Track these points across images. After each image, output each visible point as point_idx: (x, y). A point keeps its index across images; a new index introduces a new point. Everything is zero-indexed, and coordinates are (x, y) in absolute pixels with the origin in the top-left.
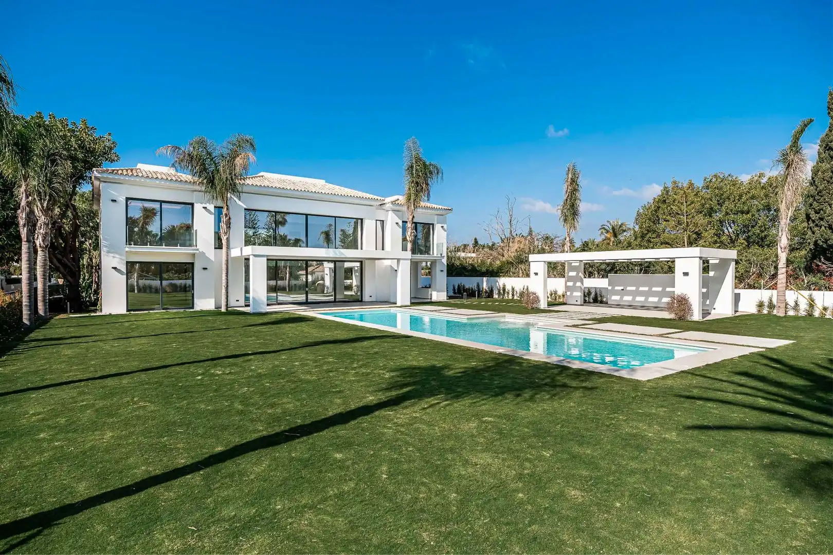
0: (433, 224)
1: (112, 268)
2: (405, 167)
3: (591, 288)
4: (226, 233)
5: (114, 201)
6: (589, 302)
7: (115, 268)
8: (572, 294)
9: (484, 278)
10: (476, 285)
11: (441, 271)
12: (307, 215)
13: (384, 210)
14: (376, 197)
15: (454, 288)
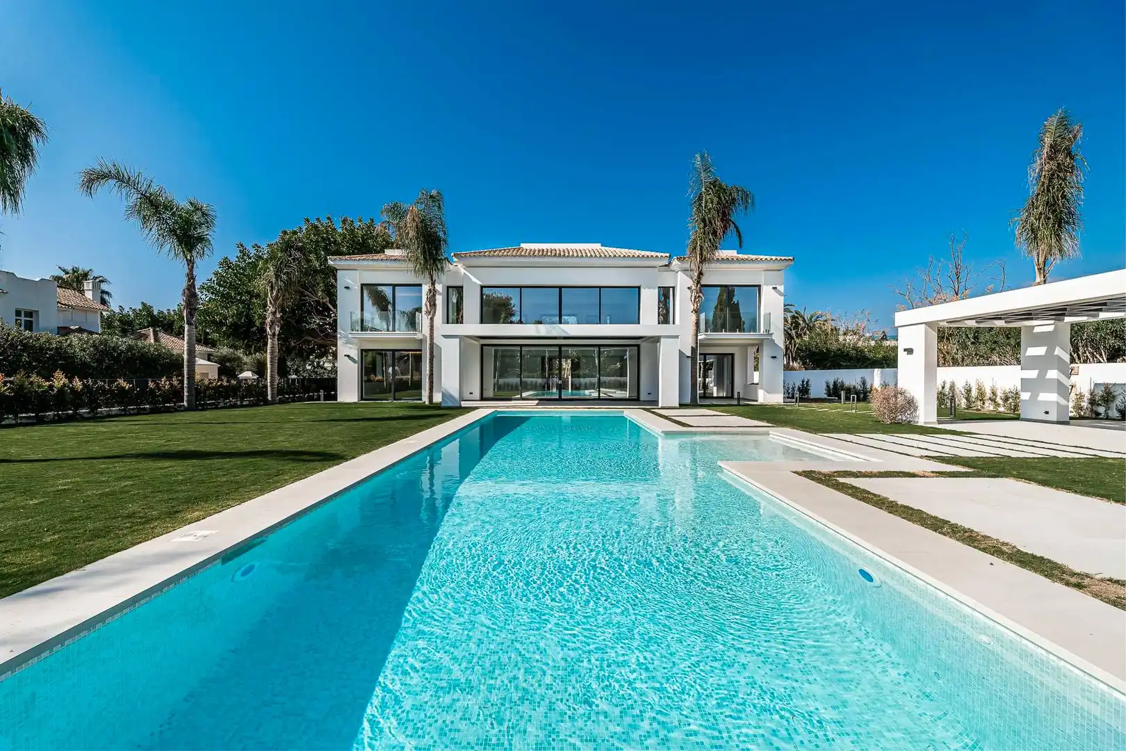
0: (759, 286)
1: (345, 356)
2: (691, 196)
3: (1115, 384)
4: (430, 312)
5: (347, 288)
6: (1108, 418)
7: (348, 356)
8: (1034, 396)
9: (876, 370)
10: (859, 380)
11: (773, 357)
12: (560, 288)
13: (674, 271)
14: (659, 254)
15: (828, 386)
